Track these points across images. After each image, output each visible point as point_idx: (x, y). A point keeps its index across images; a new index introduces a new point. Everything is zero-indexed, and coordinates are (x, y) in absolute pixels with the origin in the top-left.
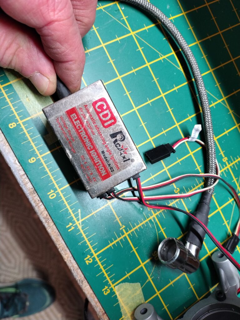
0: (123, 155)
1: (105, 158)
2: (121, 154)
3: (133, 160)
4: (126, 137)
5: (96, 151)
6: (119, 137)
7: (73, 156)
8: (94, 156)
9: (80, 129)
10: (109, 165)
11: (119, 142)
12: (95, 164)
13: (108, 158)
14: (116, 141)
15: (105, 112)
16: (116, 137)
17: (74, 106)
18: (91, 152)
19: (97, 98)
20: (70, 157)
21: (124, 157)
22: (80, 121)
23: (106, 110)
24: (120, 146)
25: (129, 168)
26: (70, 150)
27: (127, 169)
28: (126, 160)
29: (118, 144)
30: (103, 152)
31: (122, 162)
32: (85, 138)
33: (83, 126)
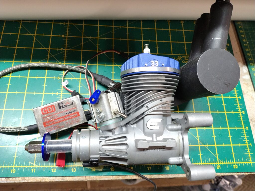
0: (70, 105)
1: (69, 113)
2: (69, 105)
3: (73, 101)
4: (62, 102)
5: (65, 116)
6: (61, 105)
7: (66, 127)
8: (67, 117)
9: (53, 122)
10: (73, 112)
11: (63, 106)
12: (71, 118)
13: (70, 112)
14: (62, 107)
15: (48, 109)
16: (60, 106)
17: (42, 123)
18: (65, 119)
19: (41, 112)
20: (65, 128)
21: (71, 104)
22: (50, 121)
23: (47, 109)
24: (65, 105)
25: (76, 103)
26: (62, 128)
27: (77, 104)
28: (72, 104)
29: (64, 106)
30: (67, 113)
31: (73, 105)
32: (58, 120)
33: (52, 121)
